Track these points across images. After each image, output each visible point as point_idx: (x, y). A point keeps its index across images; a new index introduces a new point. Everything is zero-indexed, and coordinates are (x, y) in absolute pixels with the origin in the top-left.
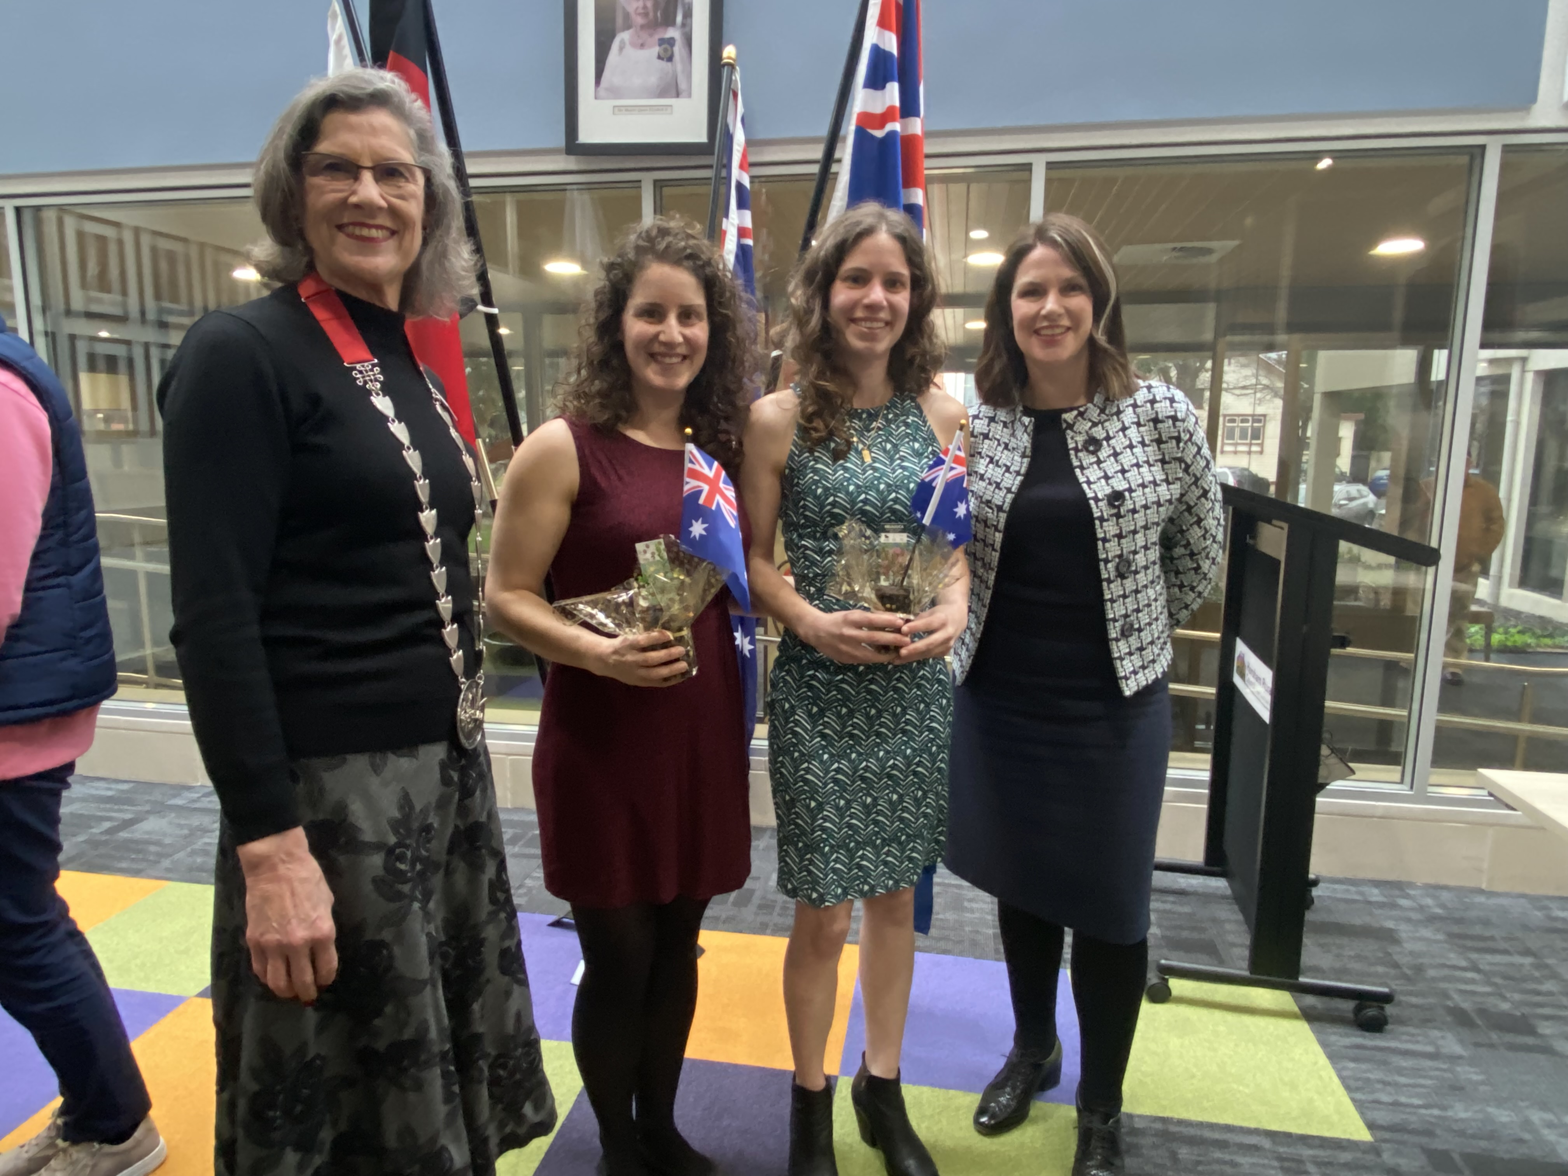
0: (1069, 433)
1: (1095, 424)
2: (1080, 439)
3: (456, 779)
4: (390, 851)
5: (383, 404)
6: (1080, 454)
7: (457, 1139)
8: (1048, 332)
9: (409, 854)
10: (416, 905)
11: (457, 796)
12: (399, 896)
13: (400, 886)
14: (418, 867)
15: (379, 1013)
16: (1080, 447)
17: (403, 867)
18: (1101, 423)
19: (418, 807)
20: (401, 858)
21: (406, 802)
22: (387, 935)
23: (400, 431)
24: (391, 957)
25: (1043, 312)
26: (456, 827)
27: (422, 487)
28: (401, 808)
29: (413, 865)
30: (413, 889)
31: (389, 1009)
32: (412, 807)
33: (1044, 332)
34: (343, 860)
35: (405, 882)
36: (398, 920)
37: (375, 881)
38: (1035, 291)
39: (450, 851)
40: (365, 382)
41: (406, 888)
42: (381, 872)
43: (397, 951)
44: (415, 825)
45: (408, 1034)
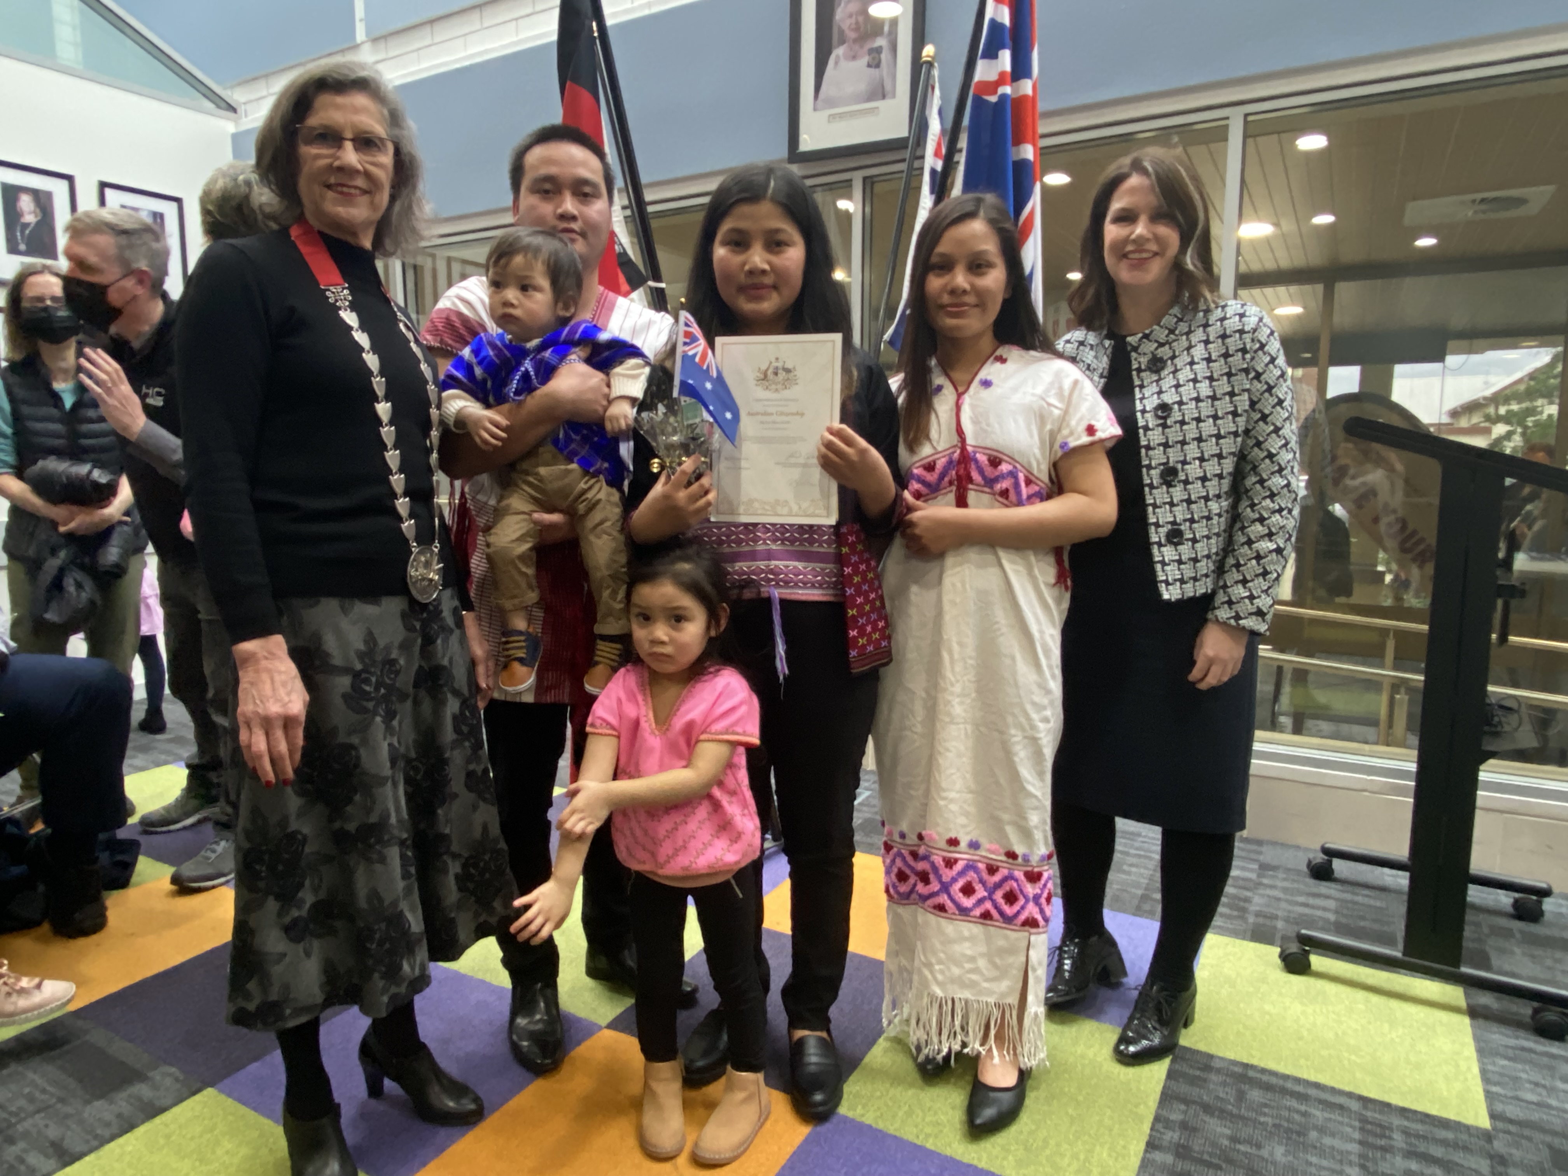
0: (1134, 355)
1: (1161, 345)
2: (1144, 360)
3: (418, 627)
4: (356, 675)
5: (350, 318)
6: (1143, 374)
7: (413, 910)
8: (1136, 256)
9: (374, 679)
10: (378, 719)
11: (419, 641)
12: (365, 711)
13: (365, 703)
14: (383, 691)
15: (349, 801)
16: (1143, 367)
17: (367, 688)
18: (1169, 343)
19: (382, 643)
20: (367, 681)
21: (370, 639)
22: (355, 740)
23: (362, 339)
24: (358, 758)
25: (1133, 236)
26: (420, 666)
27: (379, 384)
28: (366, 642)
29: (377, 689)
30: (376, 707)
31: (357, 798)
32: (375, 643)
33: (1131, 256)
34: (319, 678)
35: (368, 700)
36: (364, 728)
37: (345, 696)
38: (1127, 217)
39: (416, 685)
40: (336, 301)
41: (370, 705)
42: (349, 690)
43: (363, 752)
44: (379, 658)
45: (373, 819)
